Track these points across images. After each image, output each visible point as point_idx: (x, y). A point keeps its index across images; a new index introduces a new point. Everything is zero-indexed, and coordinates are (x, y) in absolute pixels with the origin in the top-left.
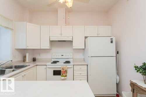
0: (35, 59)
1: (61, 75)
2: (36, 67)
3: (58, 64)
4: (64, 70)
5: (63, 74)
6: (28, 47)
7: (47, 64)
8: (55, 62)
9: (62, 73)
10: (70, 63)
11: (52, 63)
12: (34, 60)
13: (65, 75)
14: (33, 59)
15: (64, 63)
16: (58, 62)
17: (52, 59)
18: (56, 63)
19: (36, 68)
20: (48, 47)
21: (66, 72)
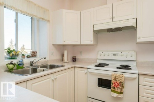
0: (75, 58)
1: (112, 89)
2: (73, 68)
3: (105, 68)
4: (118, 82)
5: (114, 88)
6: (65, 41)
7: (88, 67)
8: (101, 65)
9: (113, 86)
10: (130, 69)
11: (96, 66)
12: (74, 60)
13: (119, 90)
14: (73, 58)
15: (118, 68)
16: (107, 65)
17: (98, 60)
18: (103, 67)
19: (73, 71)
20: (91, 41)
21: (122, 86)
